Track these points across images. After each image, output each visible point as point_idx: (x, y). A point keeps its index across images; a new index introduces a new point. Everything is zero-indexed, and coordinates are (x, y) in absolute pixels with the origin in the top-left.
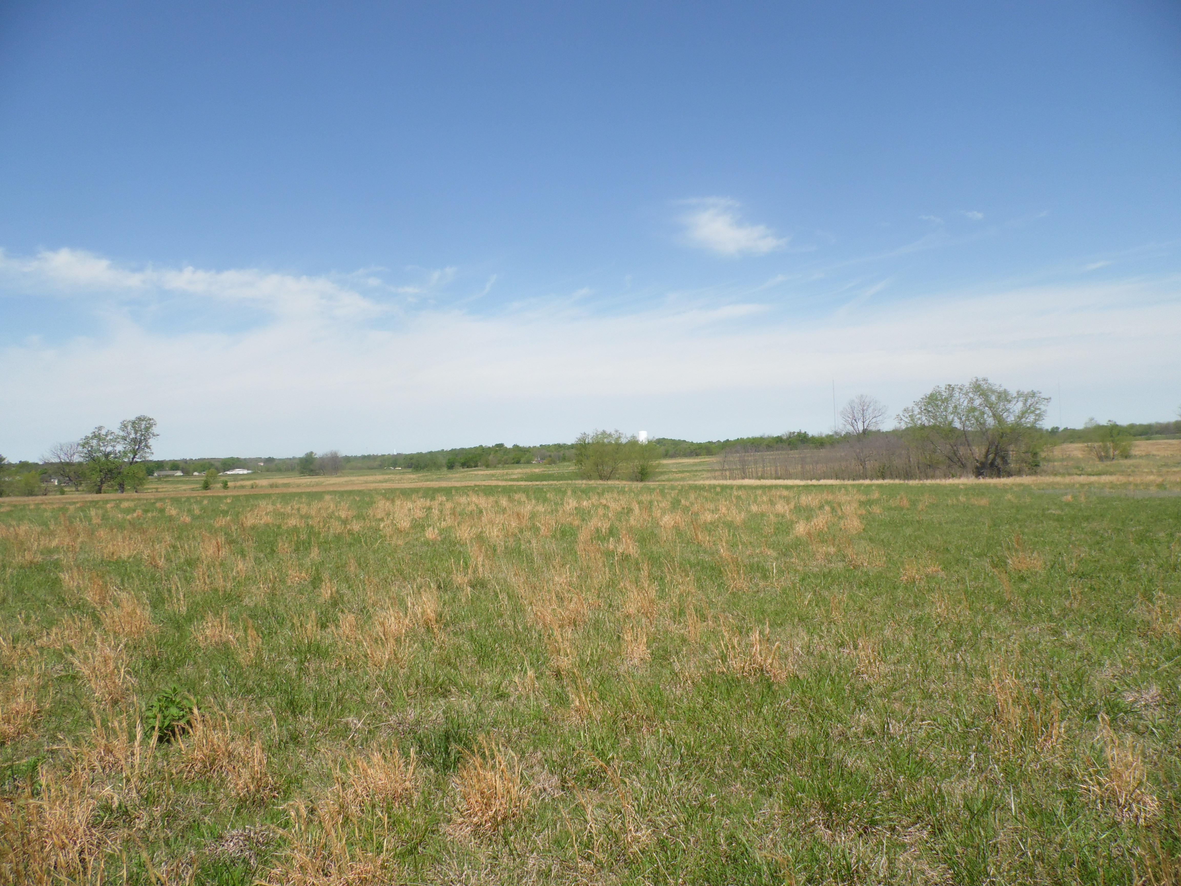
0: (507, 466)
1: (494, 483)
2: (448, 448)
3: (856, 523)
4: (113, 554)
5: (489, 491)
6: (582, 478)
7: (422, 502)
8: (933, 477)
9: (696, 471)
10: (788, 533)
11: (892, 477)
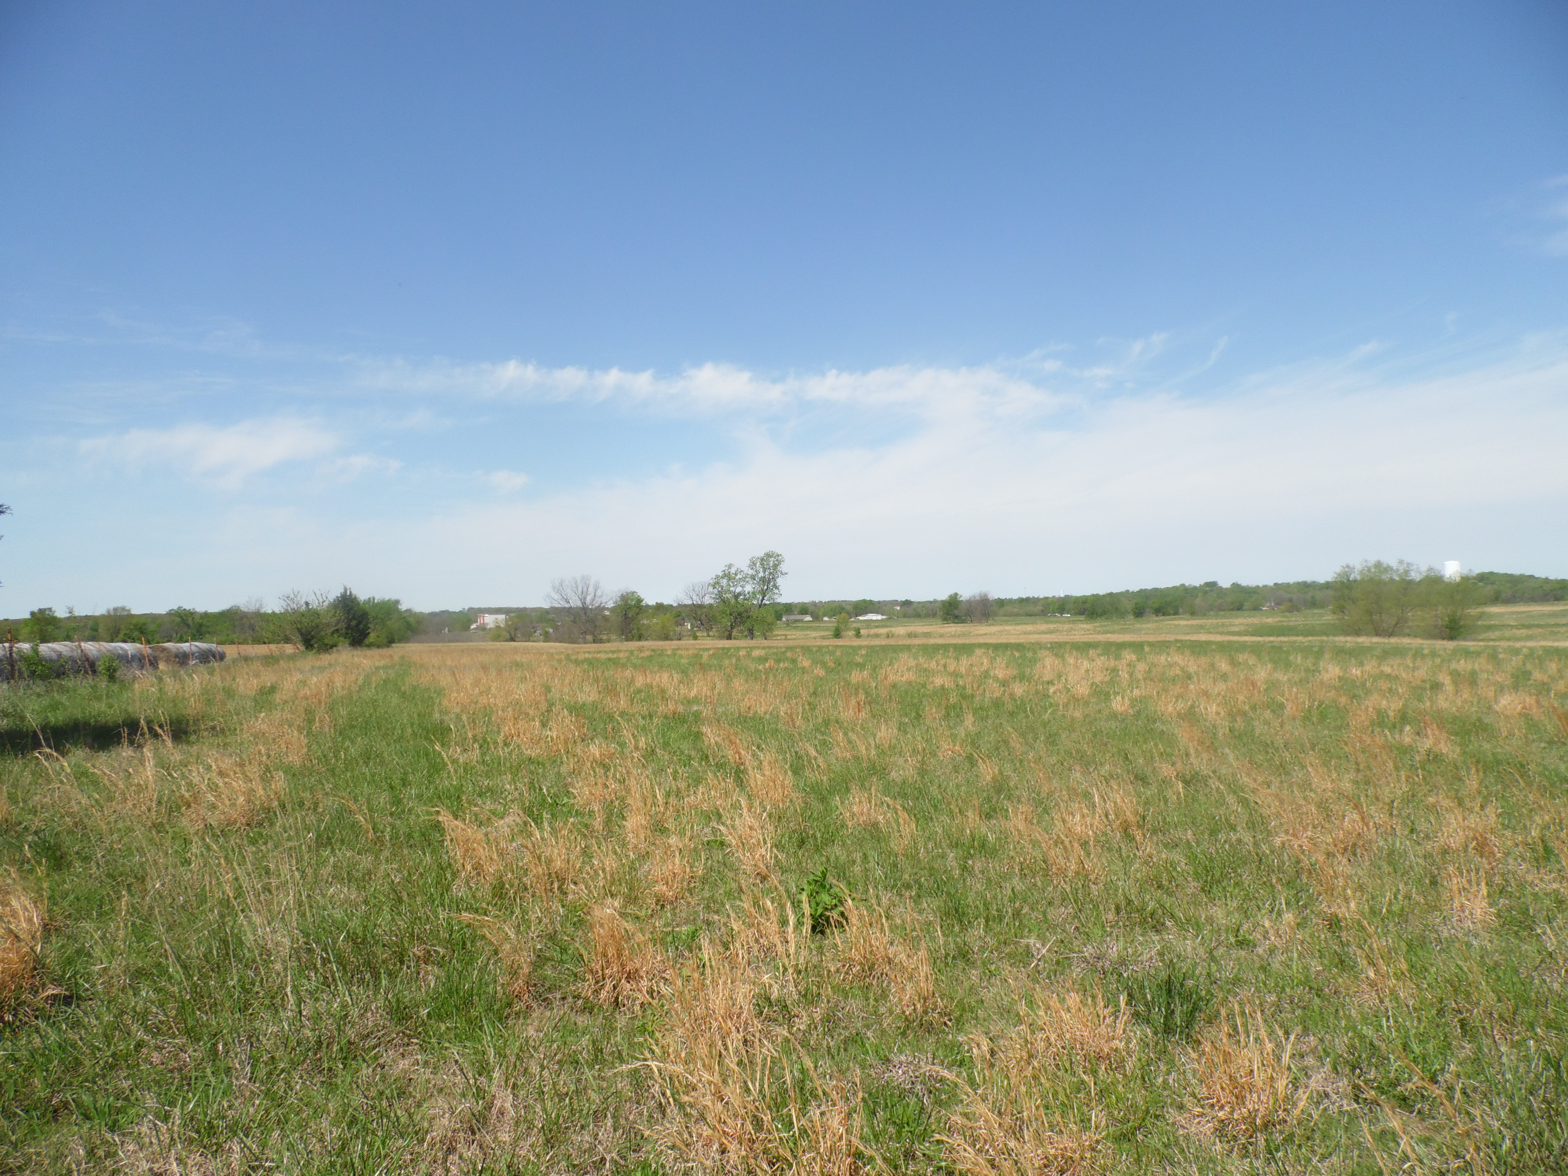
0: (1222, 613)
1: (1203, 637)
2: (1135, 587)
4: (749, 708)
5: (1198, 649)
6: (1346, 633)
7: (1101, 661)
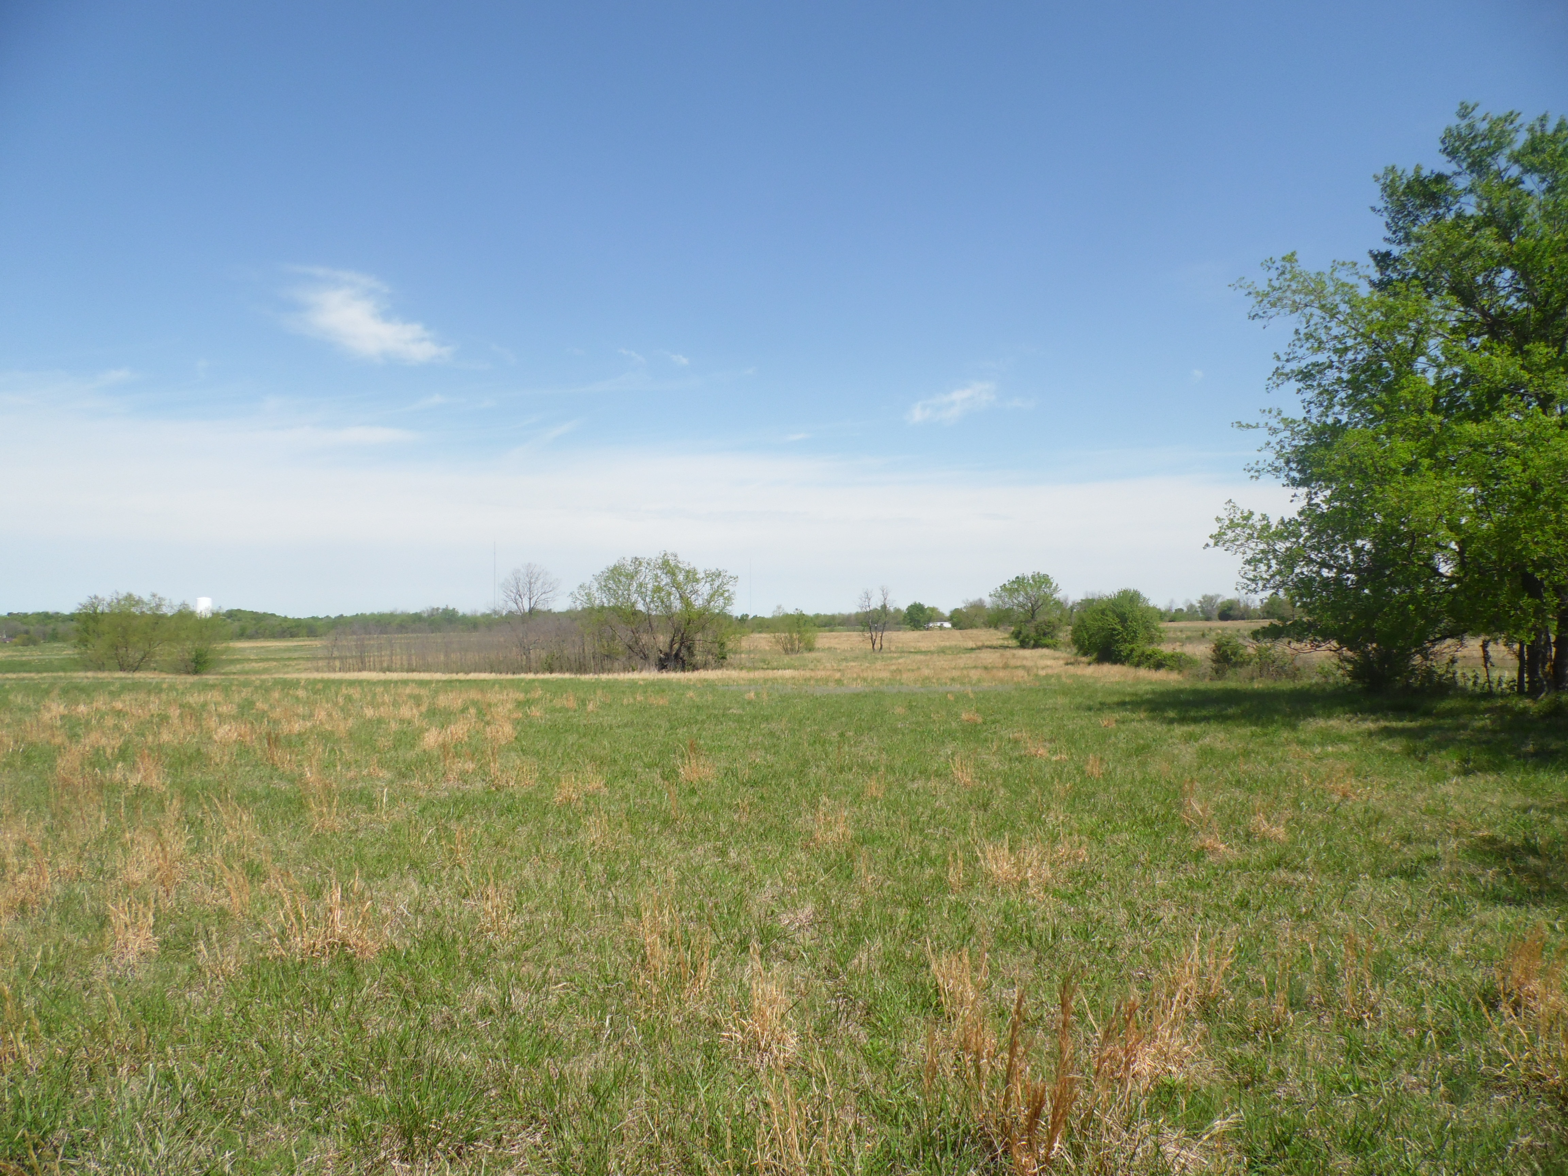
3: (508, 729)
8: (610, 671)
9: (289, 659)
10: (413, 746)
11: (561, 670)
